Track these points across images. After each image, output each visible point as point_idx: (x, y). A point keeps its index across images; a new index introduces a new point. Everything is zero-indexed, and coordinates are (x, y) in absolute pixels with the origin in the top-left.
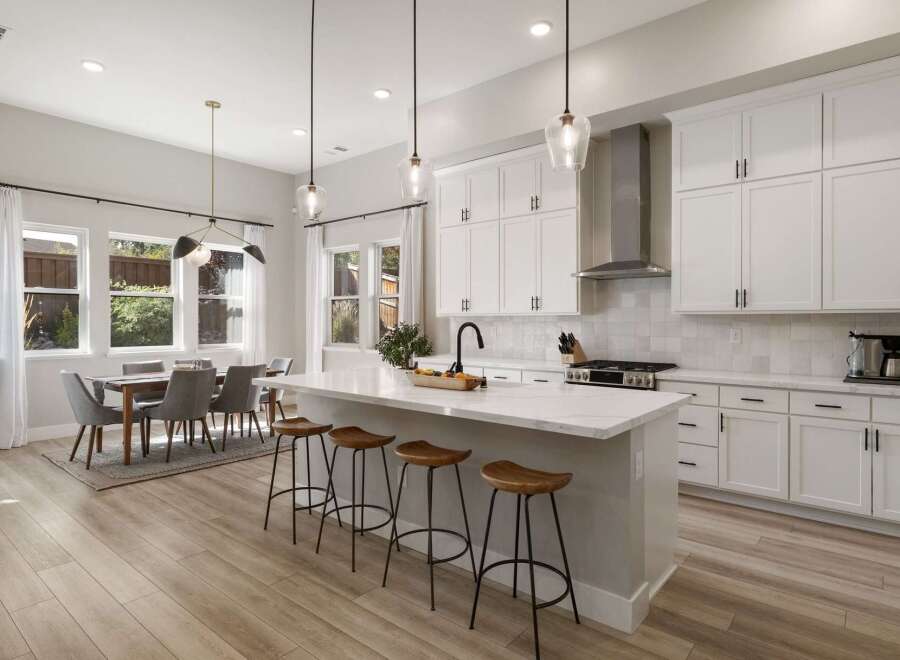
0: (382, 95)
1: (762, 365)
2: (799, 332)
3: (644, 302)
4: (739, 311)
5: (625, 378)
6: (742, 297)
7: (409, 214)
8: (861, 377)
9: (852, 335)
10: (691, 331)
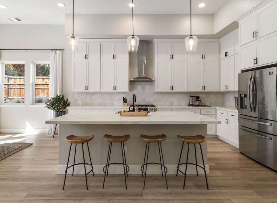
0: (61, 5)
1: (172, 104)
2: (179, 96)
3: (144, 88)
4: (172, 91)
5: (149, 109)
6: (172, 88)
7: (55, 53)
8: (193, 105)
9: (190, 96)
10: (156, 96)
